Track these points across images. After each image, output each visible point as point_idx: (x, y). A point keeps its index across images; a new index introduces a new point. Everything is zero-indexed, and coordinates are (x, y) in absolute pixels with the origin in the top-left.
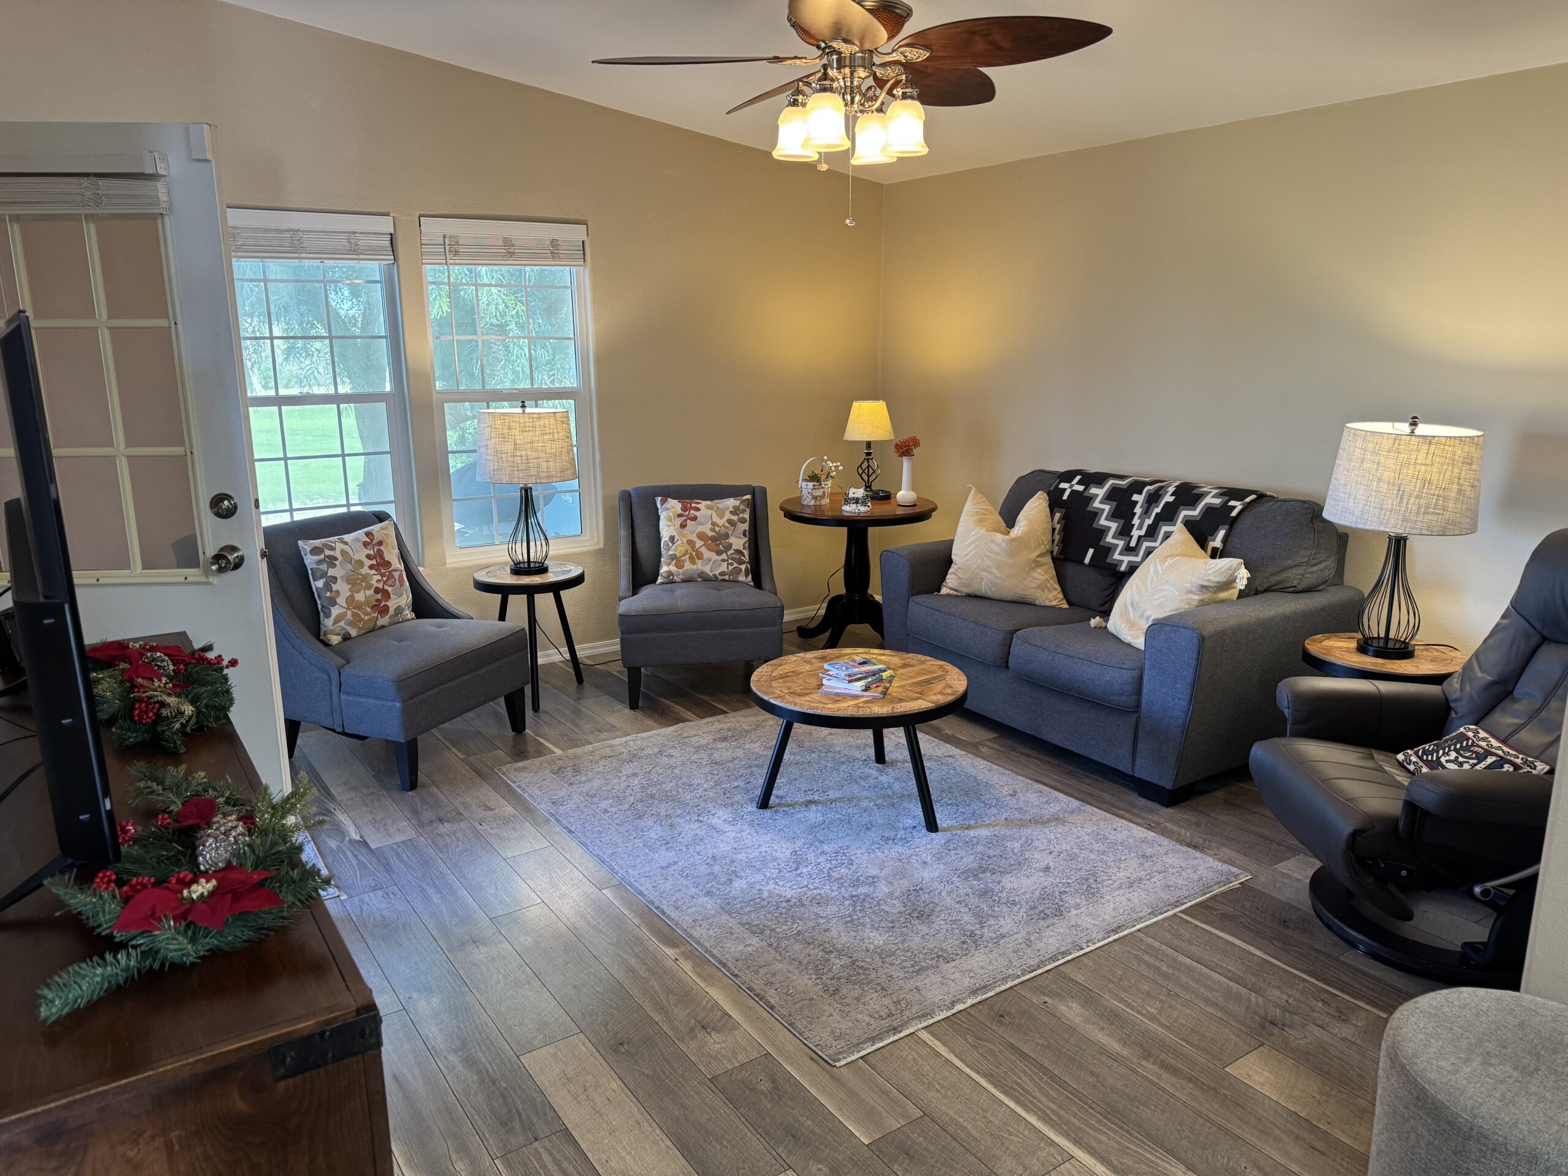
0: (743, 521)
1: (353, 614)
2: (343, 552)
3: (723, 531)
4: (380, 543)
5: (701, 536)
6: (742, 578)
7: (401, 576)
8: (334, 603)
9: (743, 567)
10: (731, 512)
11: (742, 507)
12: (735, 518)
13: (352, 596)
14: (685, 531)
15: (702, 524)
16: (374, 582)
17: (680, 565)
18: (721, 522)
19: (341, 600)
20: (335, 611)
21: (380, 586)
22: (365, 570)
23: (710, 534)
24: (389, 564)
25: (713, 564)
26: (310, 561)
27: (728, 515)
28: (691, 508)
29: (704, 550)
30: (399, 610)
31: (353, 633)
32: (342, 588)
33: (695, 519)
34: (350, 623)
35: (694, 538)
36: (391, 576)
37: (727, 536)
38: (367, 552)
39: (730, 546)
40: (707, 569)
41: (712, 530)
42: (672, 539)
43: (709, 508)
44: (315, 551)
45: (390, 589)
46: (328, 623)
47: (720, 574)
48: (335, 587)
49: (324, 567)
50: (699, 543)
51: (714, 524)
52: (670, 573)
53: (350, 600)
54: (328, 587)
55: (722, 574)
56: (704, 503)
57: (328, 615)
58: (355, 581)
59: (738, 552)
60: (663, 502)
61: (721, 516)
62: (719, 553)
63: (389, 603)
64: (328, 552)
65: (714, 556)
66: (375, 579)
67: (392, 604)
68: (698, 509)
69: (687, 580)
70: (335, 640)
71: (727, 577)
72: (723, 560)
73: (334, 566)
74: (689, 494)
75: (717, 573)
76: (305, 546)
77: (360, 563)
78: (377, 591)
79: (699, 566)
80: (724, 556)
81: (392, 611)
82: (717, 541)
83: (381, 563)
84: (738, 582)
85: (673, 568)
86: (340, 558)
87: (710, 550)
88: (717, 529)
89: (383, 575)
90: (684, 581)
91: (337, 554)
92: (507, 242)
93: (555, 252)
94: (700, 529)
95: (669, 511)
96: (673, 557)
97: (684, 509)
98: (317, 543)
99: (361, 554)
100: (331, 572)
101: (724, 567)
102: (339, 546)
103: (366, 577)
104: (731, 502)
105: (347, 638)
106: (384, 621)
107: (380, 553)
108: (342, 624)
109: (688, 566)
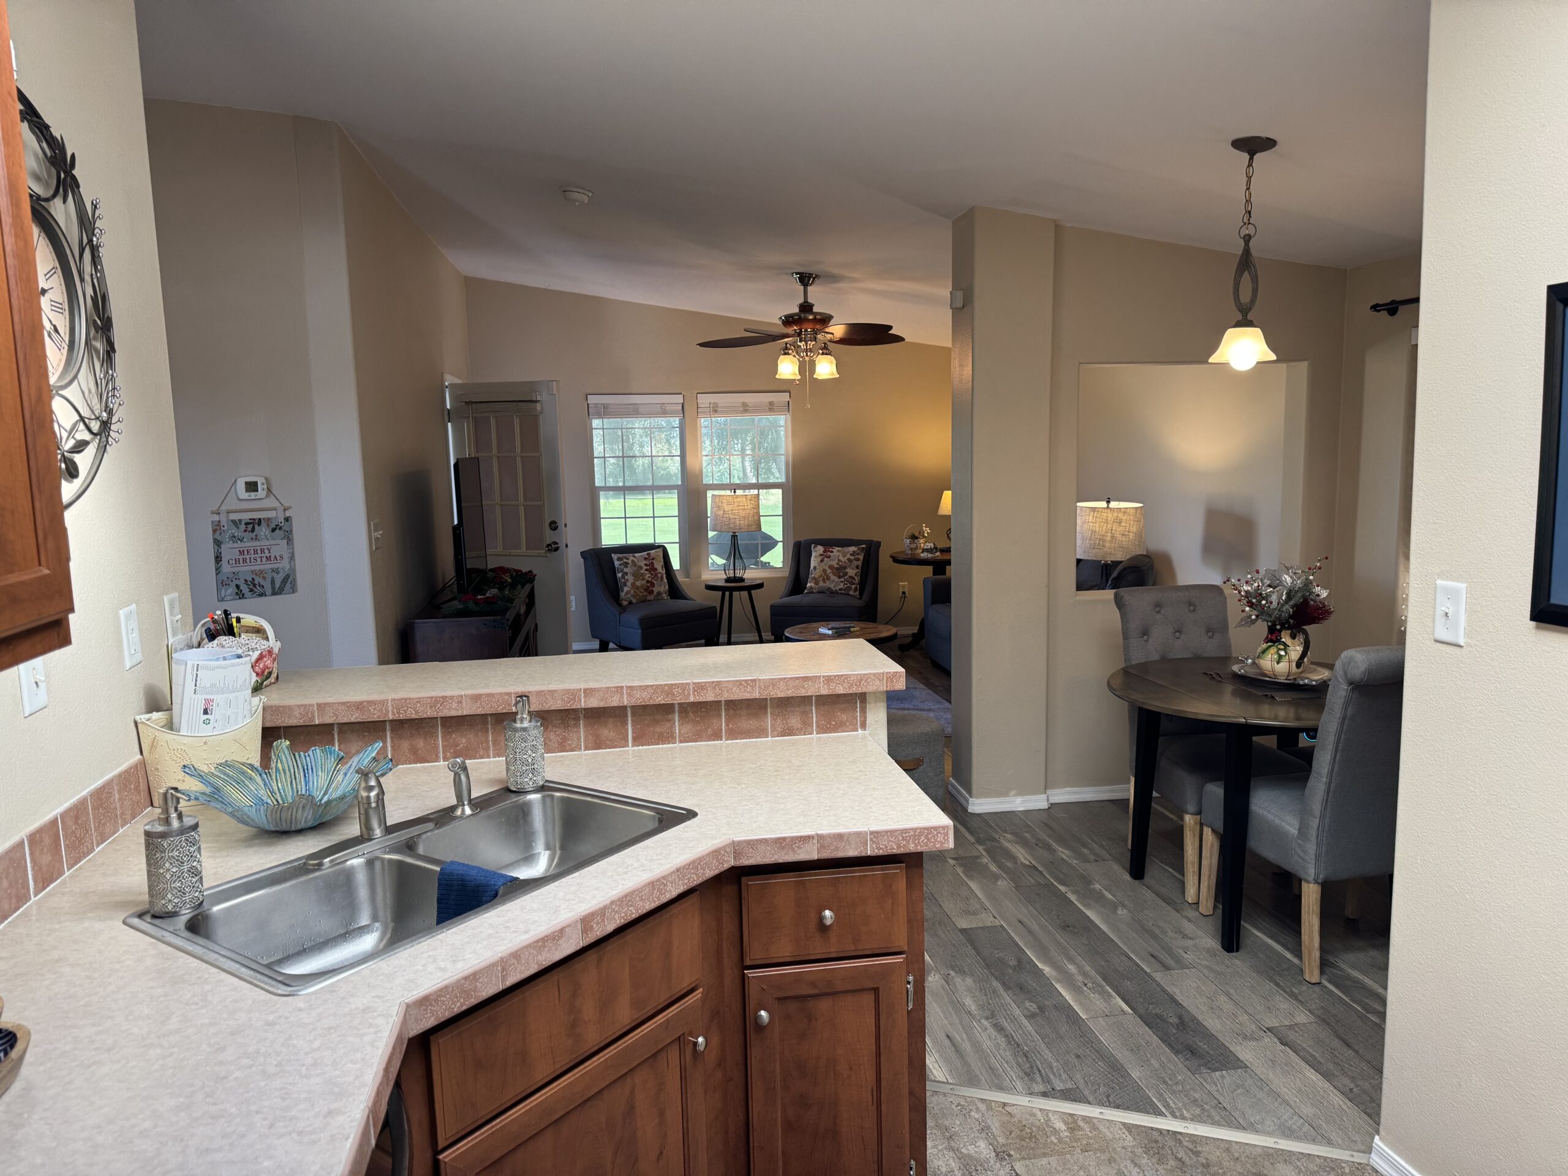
0: (858, 560)
1: (634, 592)
2: (633, 561)
3: (844, 564)
4: (653, 559)
5: (831, 567)
6: (852, 593)
7: (662, 577)
8: (625, 585)
9: (853, 587)
10: (851, 554)
11: (858, 552)
12: (852, 558)
13: (634, 583)
14: (822, 564)
15: (832, 560)
16: (647, 577)
17: (817, 583)
18: (843, 559)
19: (629, 584)
20: (626, 589)
21: (650, 579)
22: (643, 571)
23: (836, 566)
24: (656, 569)
25: (835, 583)
26: (617, 563)
27: (848, 556)
28: (829, 551)
29: (831, 575)
30: (659, 593)
31: (634, 601)
32: (630, 578)
33: (829, 557)
34: (633, 596)
35: (826, 568)
36: (656, 575)
37: (845, 568)
38: (645, 562)
39: (846, 574)
40: (832, 586)
41: (838, 564)
42: (815, 568)
43: (838, 551)
44: (619, 559)
45: (655, 582)
46: (622, 594)
47: (840, 590)
48: (626, 577)
49: (622, 567)
50: (829, 571)
51: (839, 560)
52: (811, 587)
53: (633, 585)
54: (623, 577)
55: (840, 589)
56: (837, 548)
57: (623, 591)
58: (637, 575)
59: (851, 577)
60: (815, 547)
61: (844, 557)
62: (840, 577)
63: (654, 589)
64: (625, 560)
65: (836, 579)
66: (648, 576)
67: (656, 590)
68: (832, 552)
69: (821, 592)
70: (625, 603)
71: (843, 592)
72: (842, 582)
73: (627, 567)
74: (829, 544)
75: (837, 589)
76: (615, 556)
77: (641, 567)
78: (648, 582)
79: (828, 584)
80: (842, 579)
81: (655, 592)
82: (840, 571)
83: (652, 569)
84: (849, 595)
85: (812, 584)
86: (630, 563)
87: (834, 575)
88: (840, 563)
89: (652, 575)
90: (819, 592)
91: (630, 562)
92: (744, 405)
93: (771, 408)
94: (831, 563)
95: (817, 551)
96: (814, 578)
97: (824, 552)
98: (621, 555)
99: (642, 563)
100: (625, 570)
101: (842, 586)
102: (631, 558)
103: (643, 575)
104: (852, 549)
105: (631, 603)
106: (649, 598)
107: (652, 564)
108: (628, 595)
109: (821, 584)
